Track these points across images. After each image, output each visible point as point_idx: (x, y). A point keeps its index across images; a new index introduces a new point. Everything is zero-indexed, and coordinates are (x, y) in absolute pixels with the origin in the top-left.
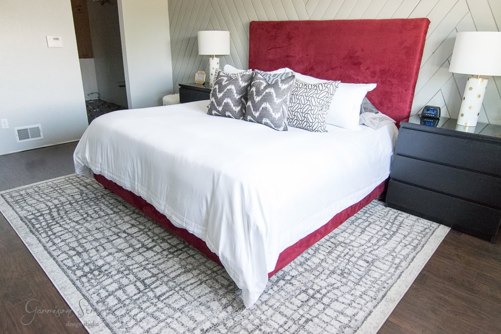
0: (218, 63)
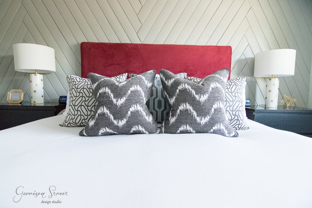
0: (42, 80)
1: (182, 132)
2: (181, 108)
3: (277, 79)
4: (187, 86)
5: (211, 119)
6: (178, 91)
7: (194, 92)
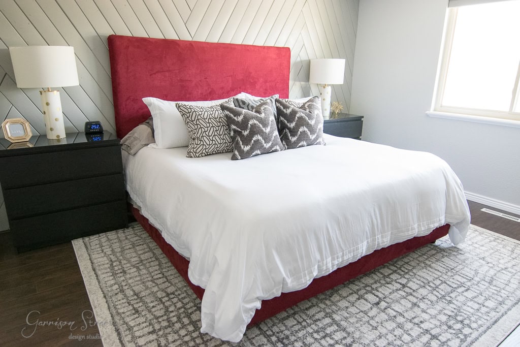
1: (300, 147)
2: (301, 130)
3: (330, 87)
4: (303, 115)
5: (317, 136)
6: (296, 118)
7: (307, 118)
